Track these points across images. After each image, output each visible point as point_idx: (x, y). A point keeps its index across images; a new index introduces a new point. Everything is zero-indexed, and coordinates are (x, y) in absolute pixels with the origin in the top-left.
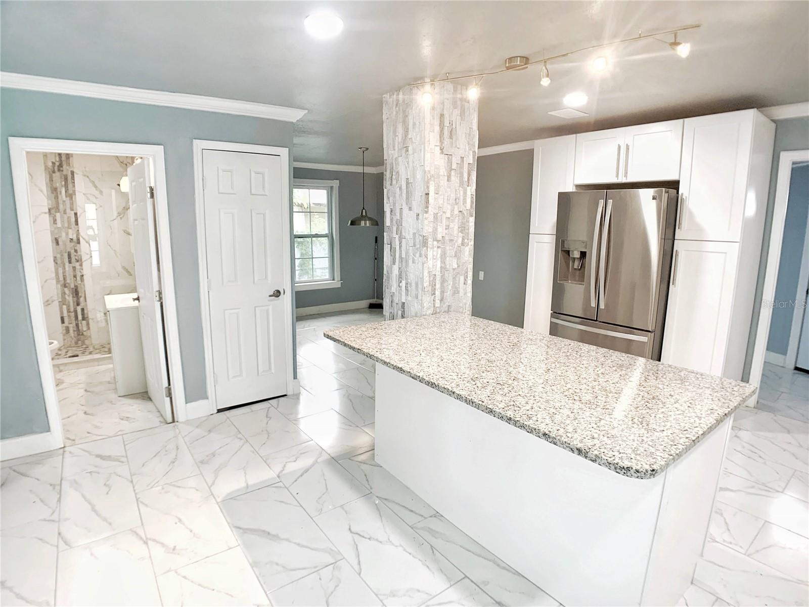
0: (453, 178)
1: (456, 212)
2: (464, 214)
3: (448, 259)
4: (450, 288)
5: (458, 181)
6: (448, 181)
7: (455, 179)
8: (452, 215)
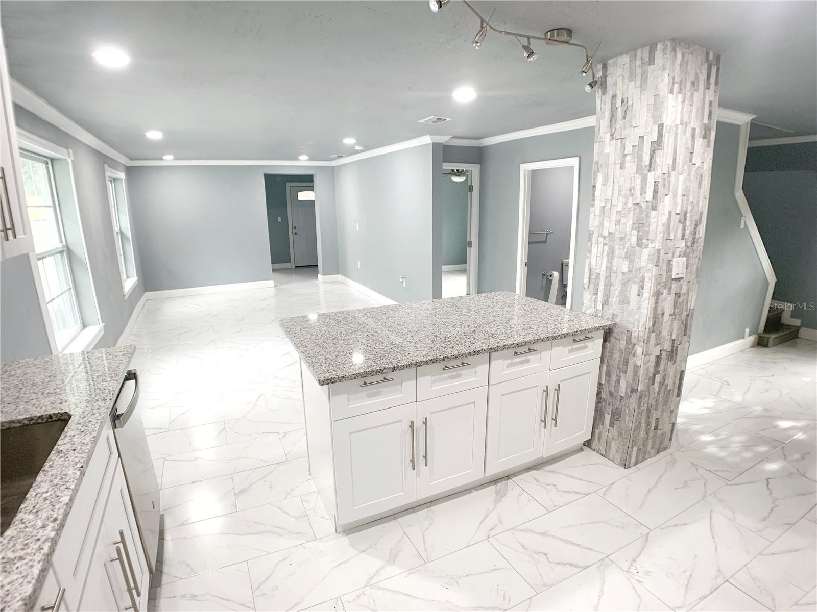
0: (627, 165)
1: (630, 205)
2: (641, 207)
3: (616, 259)
4: (617, 293)
5: (635, 167)
6: (621, 168)
7: (630, 165)
8: (624, 209)
